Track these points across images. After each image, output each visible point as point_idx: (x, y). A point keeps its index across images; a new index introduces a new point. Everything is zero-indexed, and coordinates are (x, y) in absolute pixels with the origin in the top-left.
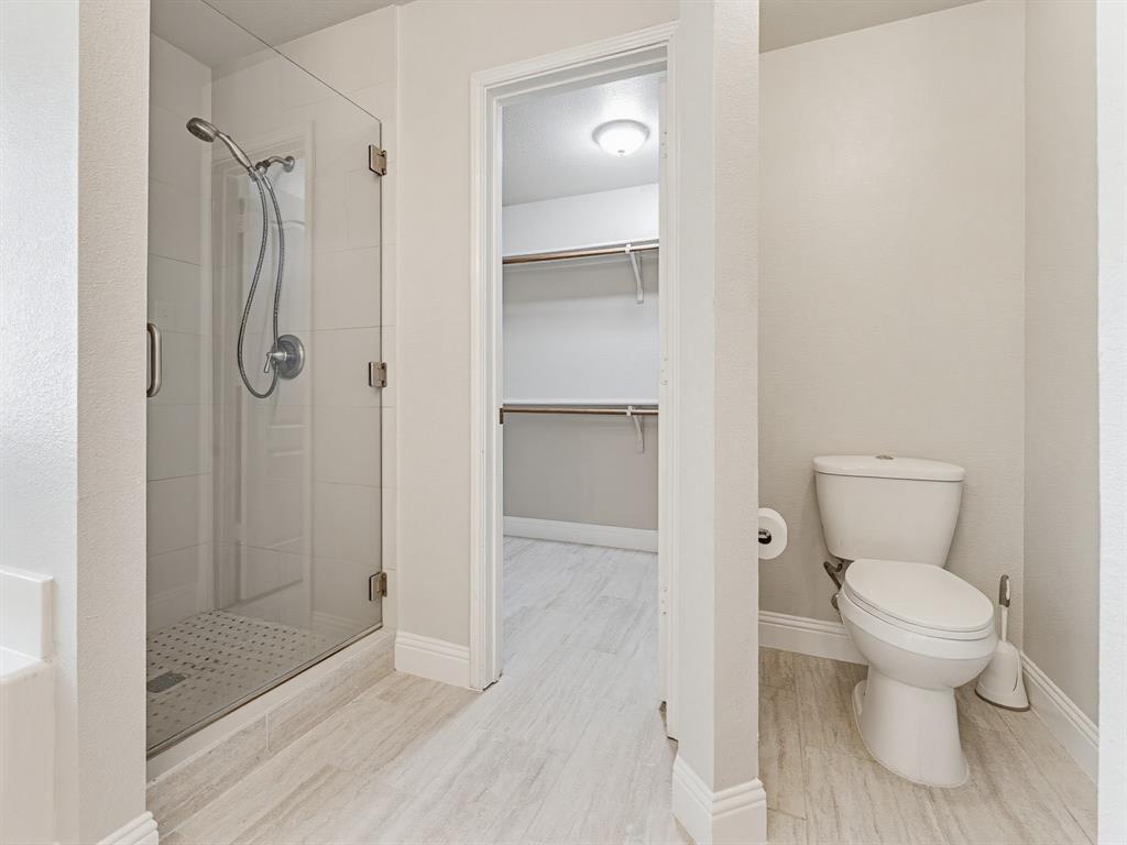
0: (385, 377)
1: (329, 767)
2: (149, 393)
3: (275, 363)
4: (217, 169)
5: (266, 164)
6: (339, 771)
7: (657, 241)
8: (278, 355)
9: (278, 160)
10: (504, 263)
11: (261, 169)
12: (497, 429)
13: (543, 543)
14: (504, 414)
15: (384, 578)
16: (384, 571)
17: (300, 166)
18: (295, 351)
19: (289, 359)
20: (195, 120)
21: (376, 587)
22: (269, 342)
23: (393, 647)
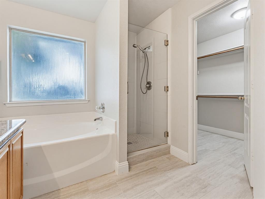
0: (168, 89)
1: (155, 167)
2: (128, 93)
3: (147, 87)
4: (137, 51)
5: (145, 49)
6: (158, 168)
7: (243, 46)
8: (147, 85)
9: (147, 47)
10: (198, 59)
11: (144, 50)
12: (196, 102)
13: (214, 134)
14: (198, 98)
15: (168, 133)
16: (168, 131)
17: (151, 47)
18: (150, 84)
19: (149, 86)
20: (134, 45)
21: (166, 134)
22: (146, 83)
23: (170, 148)
